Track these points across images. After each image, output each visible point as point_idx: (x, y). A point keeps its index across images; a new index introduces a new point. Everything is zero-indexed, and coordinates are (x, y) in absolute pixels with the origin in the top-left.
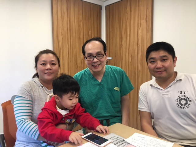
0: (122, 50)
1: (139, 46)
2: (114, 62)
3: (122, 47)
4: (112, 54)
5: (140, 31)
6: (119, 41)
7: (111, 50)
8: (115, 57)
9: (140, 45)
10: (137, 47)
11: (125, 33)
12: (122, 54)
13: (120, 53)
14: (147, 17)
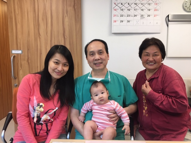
0: (40, 41)
1: (66, 37)
2: (26, 58)
3: (39, 36)
4: (21, 46)
5: (66, 20)
6: (34, 29)
7: (19, 41)
8: (28, 50)
9: (68, 36)
10: (63, 39)
11: (43, 19)
12: (41, 46)
13: (37, 45)
14: (75, 5)
